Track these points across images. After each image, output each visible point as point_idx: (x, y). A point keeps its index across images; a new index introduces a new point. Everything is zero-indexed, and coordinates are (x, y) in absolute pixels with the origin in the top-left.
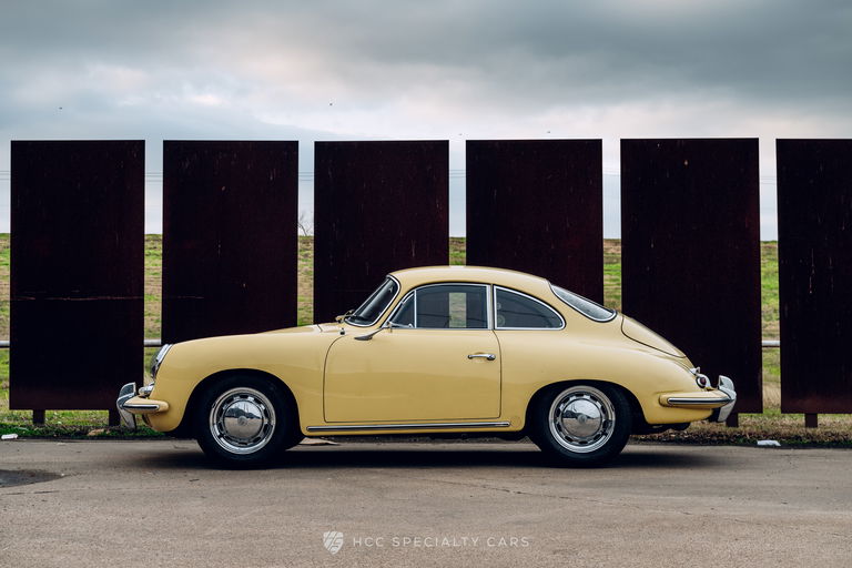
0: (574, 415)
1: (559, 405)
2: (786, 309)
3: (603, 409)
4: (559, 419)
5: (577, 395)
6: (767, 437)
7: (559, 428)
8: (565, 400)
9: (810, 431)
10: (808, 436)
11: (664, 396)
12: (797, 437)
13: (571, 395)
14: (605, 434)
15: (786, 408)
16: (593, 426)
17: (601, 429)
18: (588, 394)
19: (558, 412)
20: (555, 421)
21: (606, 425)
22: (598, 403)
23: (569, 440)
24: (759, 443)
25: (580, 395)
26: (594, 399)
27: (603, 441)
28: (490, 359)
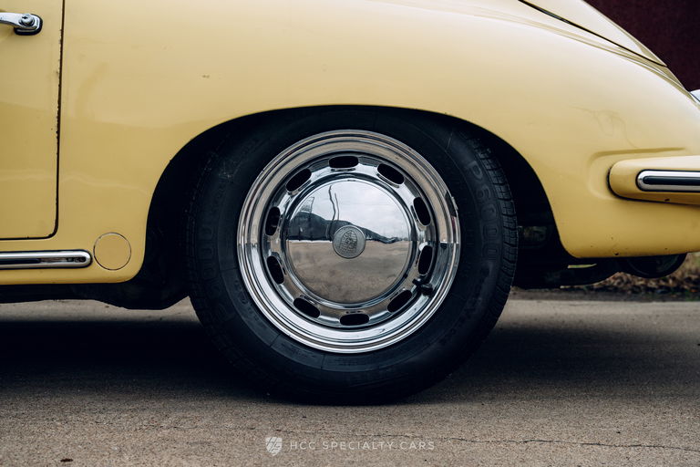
0: (321, 229)
1: (276, 196)
3: (422, 211)
4: (275, 241)
5: (334, 164)
7: (275, 271)
8: (298, 181)
11: (628, 166)
13: (317, 162)
14: (424, 289)
16: (385, 265)
17: (414, 274)
18: (370, 158)
19: (271, 219)
20: (263, 245)
21: (427, 260)
22: (403, 190)
23: (306, 308)
25: (343, 163)
26: (391, 174)
27: (419, 312)
28: (26, 30)
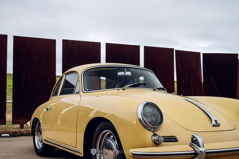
2: (15, 90)
6: (6, 133)
9: (20, 130)
10: (19, 132)
12: (16, 133)
15: (14, 122)
24: (2, 135)
